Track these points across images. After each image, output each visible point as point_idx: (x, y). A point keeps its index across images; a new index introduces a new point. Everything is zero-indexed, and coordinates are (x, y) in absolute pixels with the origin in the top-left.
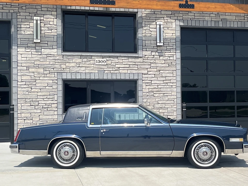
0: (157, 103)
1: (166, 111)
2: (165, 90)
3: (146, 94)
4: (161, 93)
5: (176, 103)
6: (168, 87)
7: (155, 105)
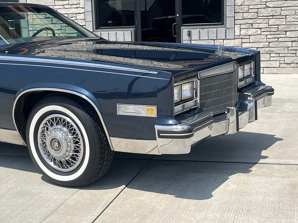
0: (264, 6)
1: (283, 22)
7: (259, 10)
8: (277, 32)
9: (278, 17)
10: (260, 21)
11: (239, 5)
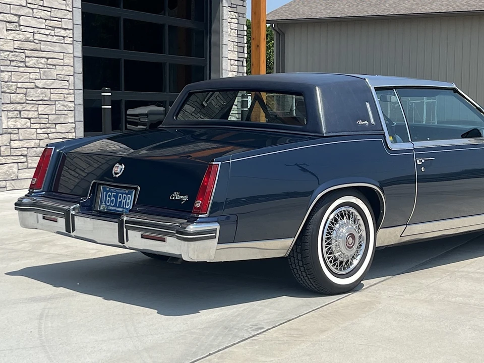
0: (32, 85)
1: (52, 110)
2: (49, 47)
3: (8, 55)
4: (41, 55)
5: (73, 88)
6: (55, 39)
7: (28, 91)
8: (48, 125)
9: (48, 103)
10: (29, 107)
11: (6, 80)
